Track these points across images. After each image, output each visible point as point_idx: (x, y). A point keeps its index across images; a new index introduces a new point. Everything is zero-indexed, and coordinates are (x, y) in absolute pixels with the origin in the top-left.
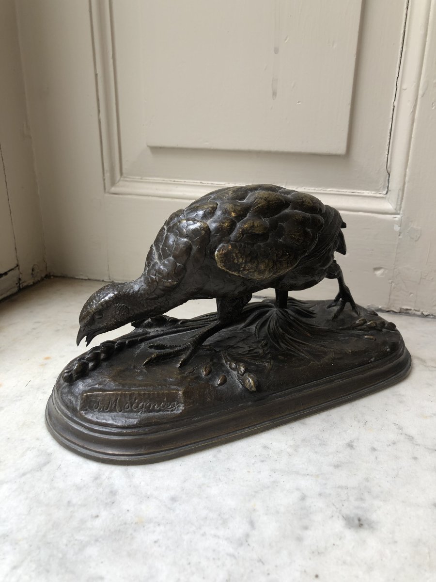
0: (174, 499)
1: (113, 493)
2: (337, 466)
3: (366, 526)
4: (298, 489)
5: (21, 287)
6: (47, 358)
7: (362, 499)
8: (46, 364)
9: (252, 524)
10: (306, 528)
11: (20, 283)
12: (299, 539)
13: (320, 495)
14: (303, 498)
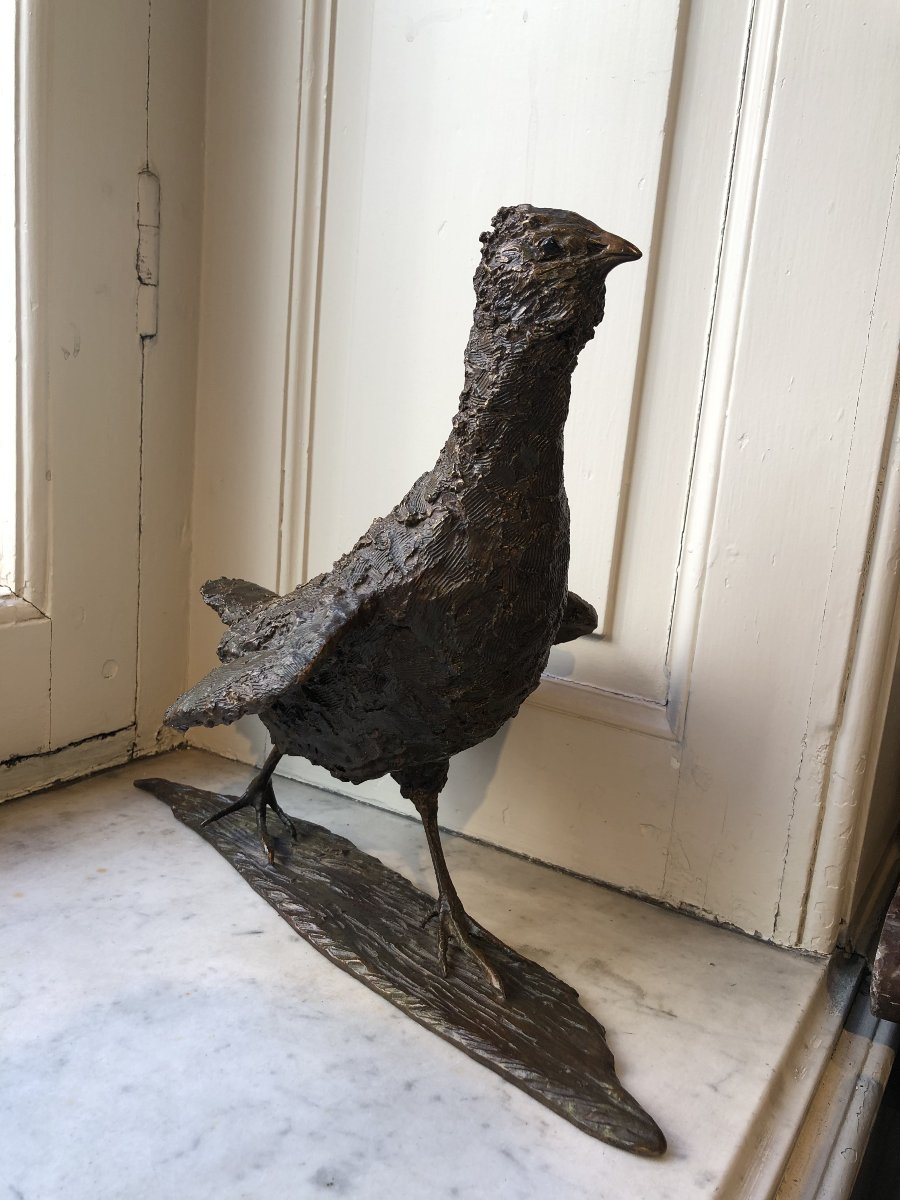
0: (126, 1089)
1: (62, 1062)
2: (365, 1106)
3: (337, 1187)
4: (288, 1120)
5: (134, 757)
6: (102, 871)
7: (361, 1155)
8: (94, 879)
9: (196, 1143)
10: (258, 1167)
11: (135, 749)
12: (240, 1177)
13: (311, 1134)
14: (285, 1133)
